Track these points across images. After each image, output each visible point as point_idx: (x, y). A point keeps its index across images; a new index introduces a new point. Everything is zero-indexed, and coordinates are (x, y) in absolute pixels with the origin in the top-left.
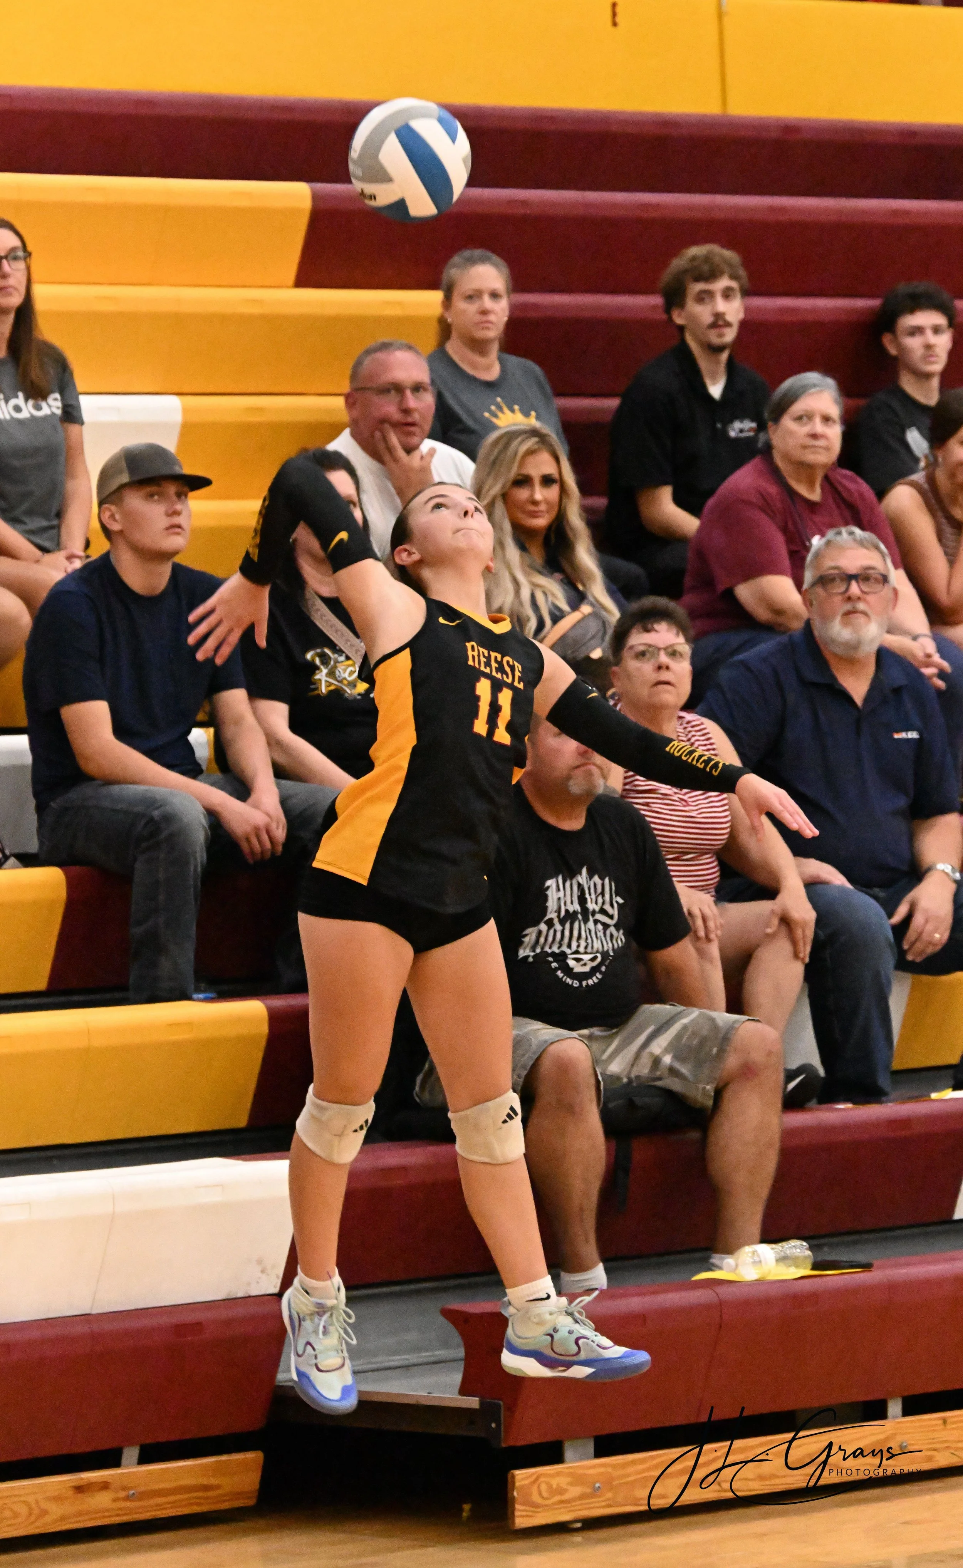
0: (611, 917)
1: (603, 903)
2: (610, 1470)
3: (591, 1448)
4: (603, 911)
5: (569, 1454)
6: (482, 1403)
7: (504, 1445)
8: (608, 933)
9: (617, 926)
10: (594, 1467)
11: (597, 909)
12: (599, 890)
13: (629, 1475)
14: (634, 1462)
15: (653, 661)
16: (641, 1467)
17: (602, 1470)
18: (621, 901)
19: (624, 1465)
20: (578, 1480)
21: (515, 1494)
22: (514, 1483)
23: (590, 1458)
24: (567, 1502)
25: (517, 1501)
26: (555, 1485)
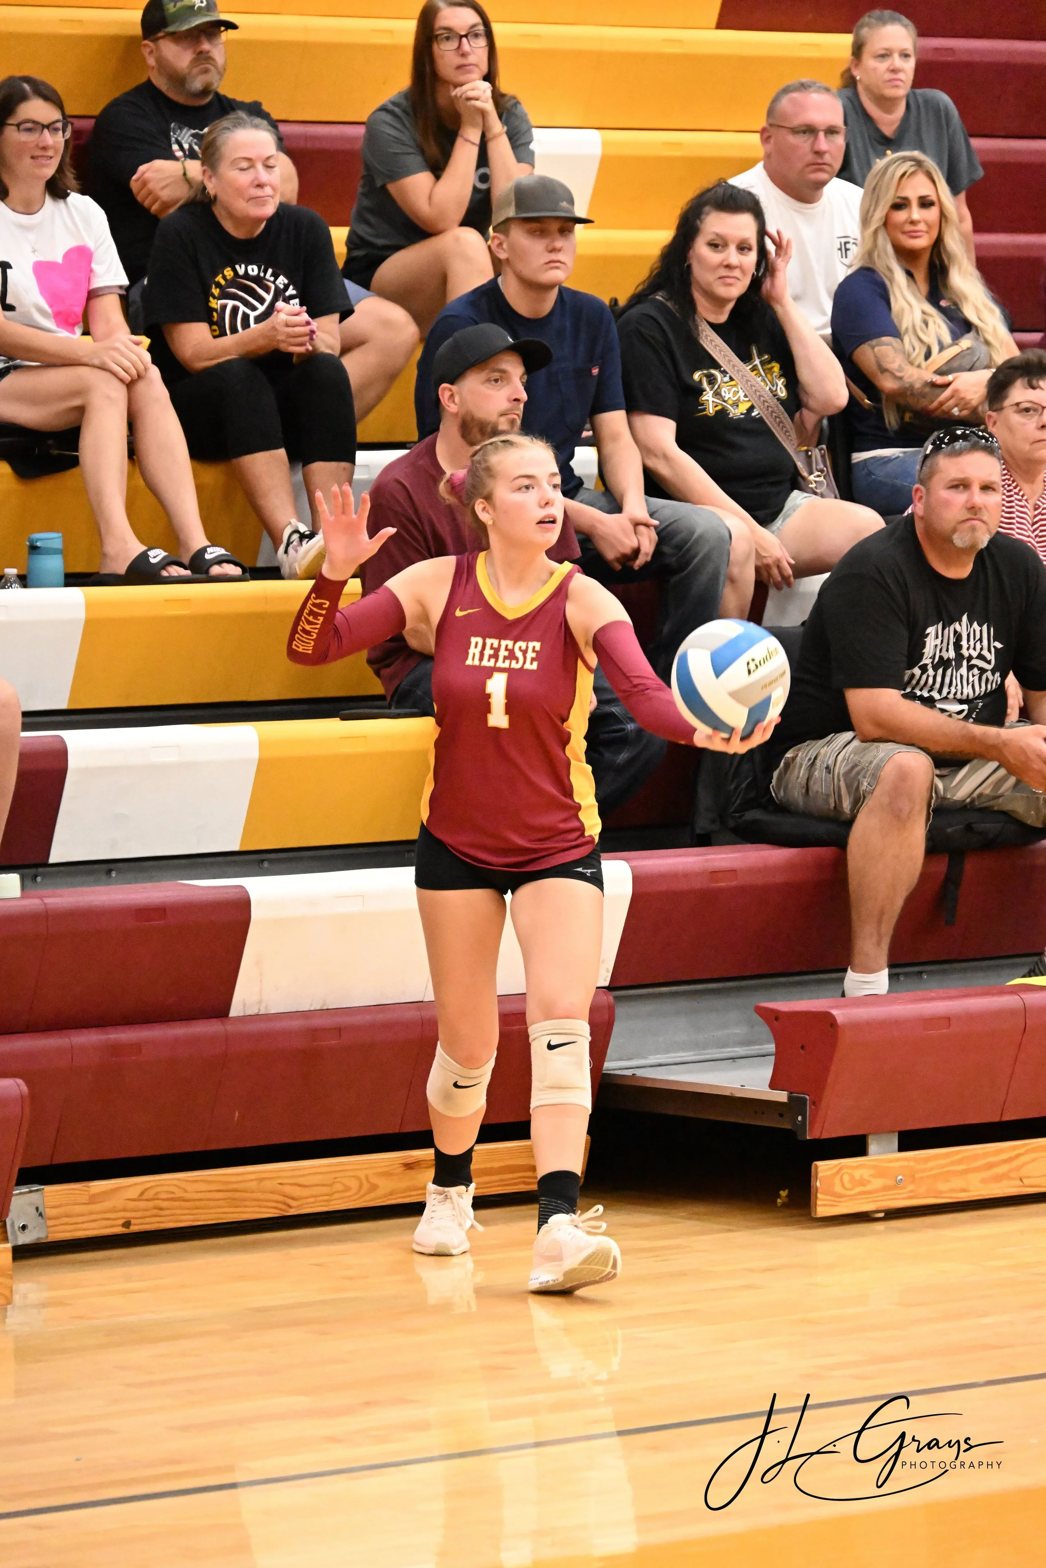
0: (989, 662)
1: (981, 649)
2: (912, 1163)
3: (895, 1142)
4: (980, 657)
5: (873, 1147)
6: (790, 1097)
7: (808, 1138)
9: (994, 670)
10: (898, 1160)
12: (978, 636)
13: (931, 1169)
14: (937, 1157)
15: (1036, 418)
16: (943, 1162)
17: (905, 1163)
18: (998, 645)
20: (881, 1172)
21: (818, 1184)
22: (817, 1174)
23: (893, 1152)
24: (870, 1192)
25: (819, 1191)
26: (857, 1177)
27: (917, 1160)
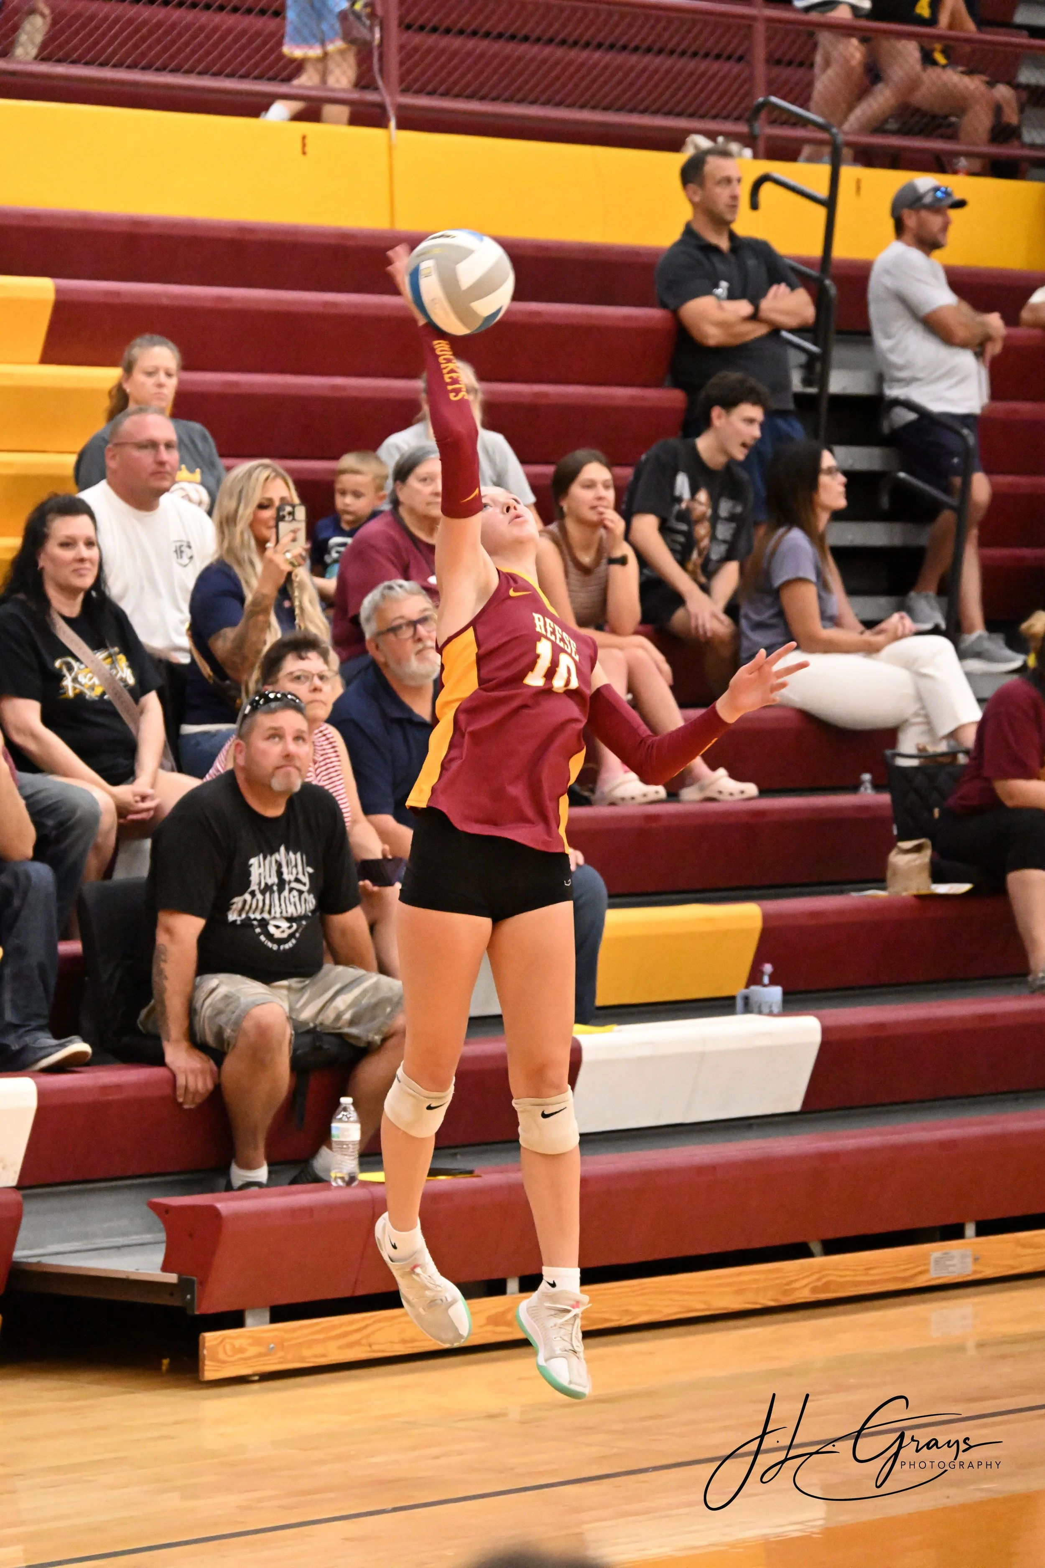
0: (304, 884)
1: (297, 874)
2: (282, 1333)
3: (267, 1316)
4: (297, 880)
5: (249, 1320)
6: (180, 1278)
7: (197, 1313)
8: (303, 897)
9: (309, 892)
10: (269, 1331)
11: (292, 878)
12: (294, 863)
13: (296, 1338)
14: (301, 1328)
15: (308, 684)
16: (306, 1331)
17: (276, 1333)
18: (310, 870)
19: (294, 1330)
20: (257, 1341)
21: (205, 1352)
22: (204, 1343)
23: (266, 1324)
24: (249, 1358)
25: (207, 1358)
26: (237, 1346)
27: (286, 1331)
